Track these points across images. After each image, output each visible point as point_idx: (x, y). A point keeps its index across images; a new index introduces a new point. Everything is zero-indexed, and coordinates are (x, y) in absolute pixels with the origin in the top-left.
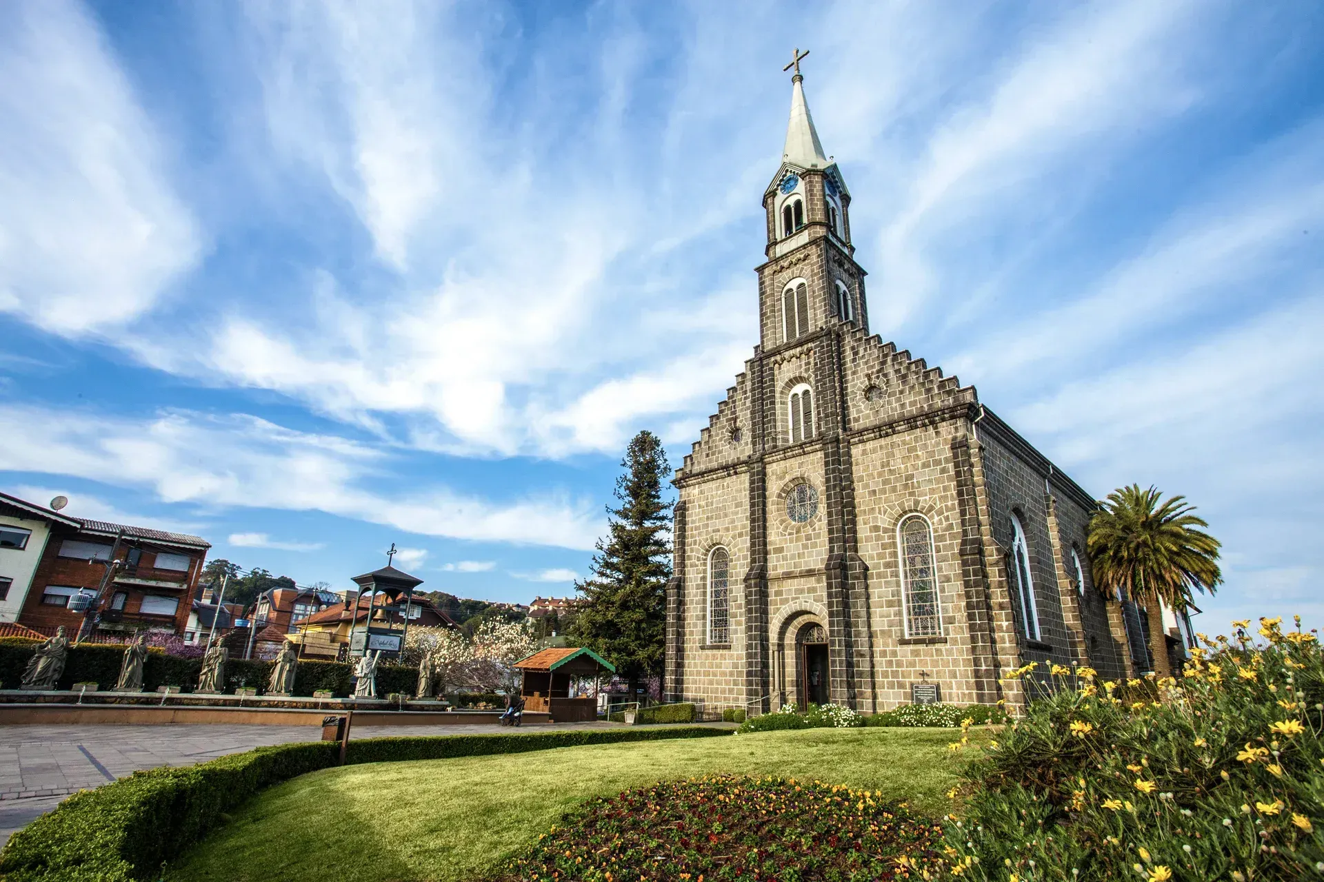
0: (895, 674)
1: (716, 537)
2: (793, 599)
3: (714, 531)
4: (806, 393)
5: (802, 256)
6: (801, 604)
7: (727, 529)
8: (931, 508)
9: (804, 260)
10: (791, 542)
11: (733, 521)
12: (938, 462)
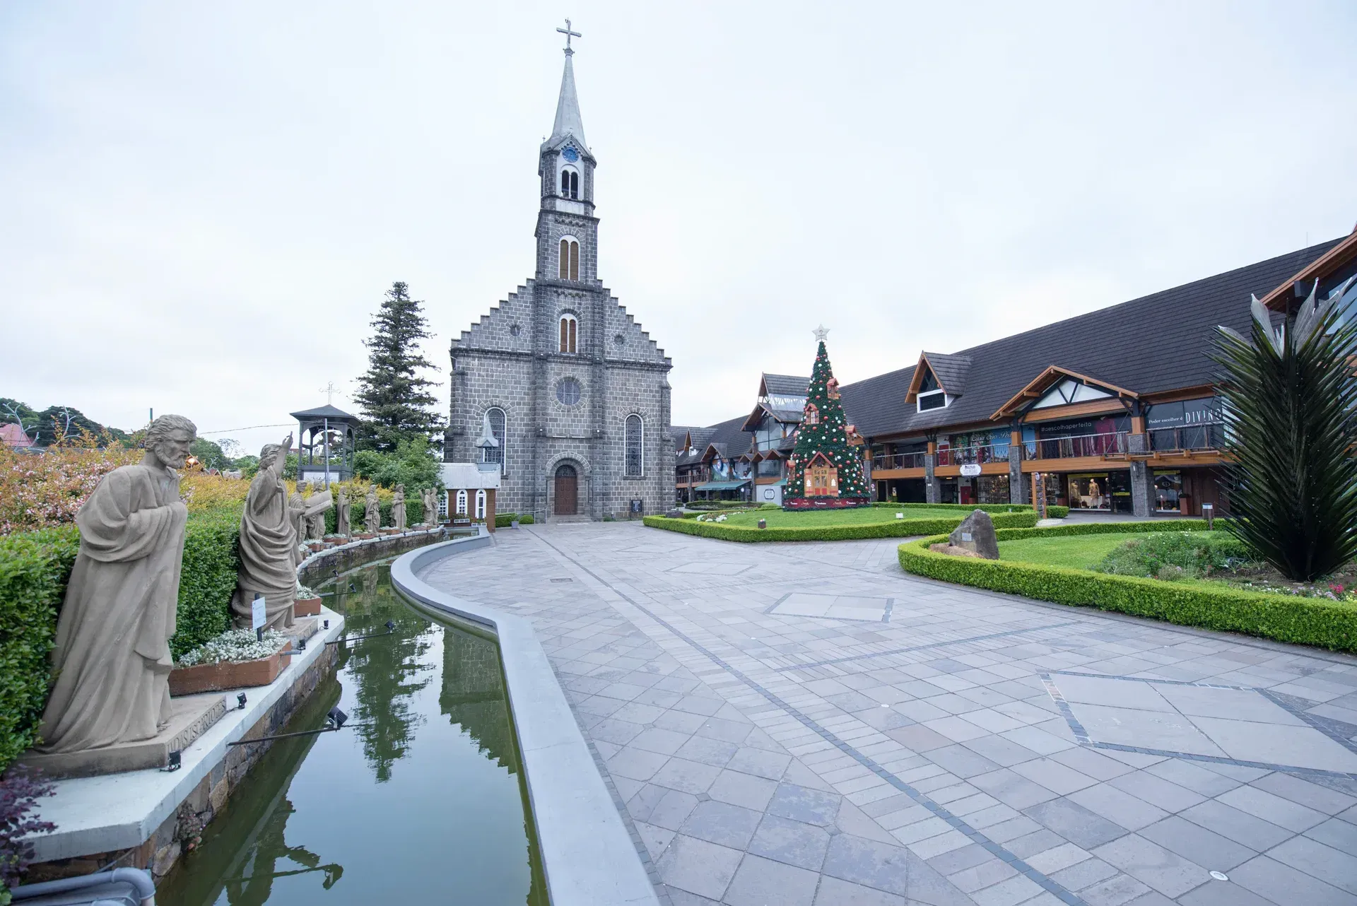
0: (619, 494)
1: (497, 401)
2: (563, 451)
3: (493, 396)
4: (573, 321)
5: (581, 223)
6: (568, 454)
7: (507, 398)
8: (645, 414)
9: (580, 226)
10: (564, 416)
11: (512, 393)
12: (651, 391)
